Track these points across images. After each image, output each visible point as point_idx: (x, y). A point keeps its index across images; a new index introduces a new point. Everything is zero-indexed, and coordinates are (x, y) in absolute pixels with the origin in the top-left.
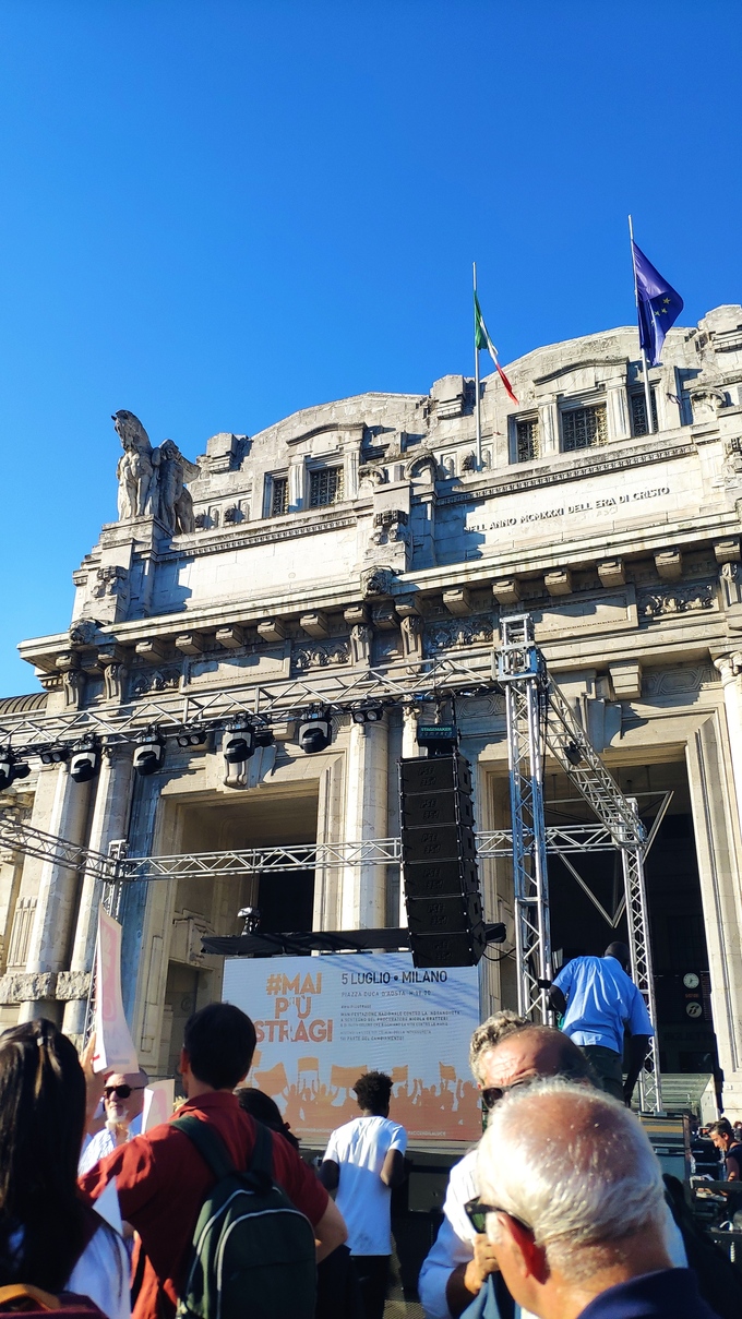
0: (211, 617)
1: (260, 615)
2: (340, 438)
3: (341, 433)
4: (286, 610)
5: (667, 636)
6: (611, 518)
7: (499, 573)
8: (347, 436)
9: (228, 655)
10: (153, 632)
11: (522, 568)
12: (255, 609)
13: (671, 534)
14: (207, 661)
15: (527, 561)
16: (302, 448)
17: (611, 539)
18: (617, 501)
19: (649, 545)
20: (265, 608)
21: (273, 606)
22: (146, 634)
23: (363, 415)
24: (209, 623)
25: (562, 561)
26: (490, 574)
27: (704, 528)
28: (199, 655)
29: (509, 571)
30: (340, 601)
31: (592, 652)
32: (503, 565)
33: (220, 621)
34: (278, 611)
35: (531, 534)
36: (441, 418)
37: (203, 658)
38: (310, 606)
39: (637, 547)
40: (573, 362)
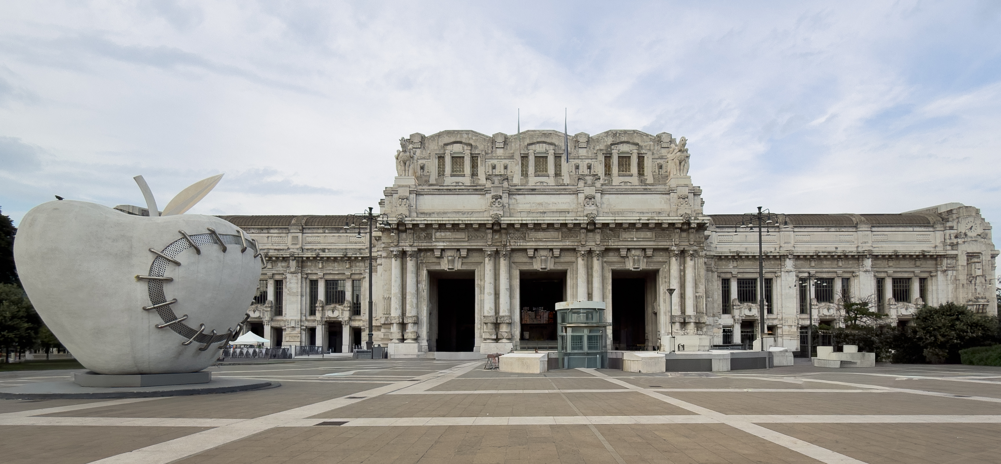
0: (445, 220)
1: (460, 222)
2: (463, 147)
3: (464, 145)
4: (469, 222)
5: (567, 243)
6: (555, 208)
7: (530, 222)
8: (466, 147)
9: (447, 231)
10: (426, 222)
11: (536, 222)
12: (459, 220)
13: (572, 220)
14: (440, 232)
15: (537, 220)
16: (449, 148)
17: (558, 218)
18: (557, 203)
19: (567, 222)
20: (462, 221)
21: (465, 220)
22: (423, 222)
23: (470, 139)
24: (444, 222)
25: (546, 222)
26: (528, 222)
27: (580, 220)
28: (438, 230)
29: (533, 222)
30: (485, 222)
31: (550, 245)
32: (531, 220)
33: (448, 222)
34: (466, 222)
35: (535, 208)
36: (497, 148)
37: (439, 231)
38: (476, 222)
39: (564, 222)
40: (539, 140)
